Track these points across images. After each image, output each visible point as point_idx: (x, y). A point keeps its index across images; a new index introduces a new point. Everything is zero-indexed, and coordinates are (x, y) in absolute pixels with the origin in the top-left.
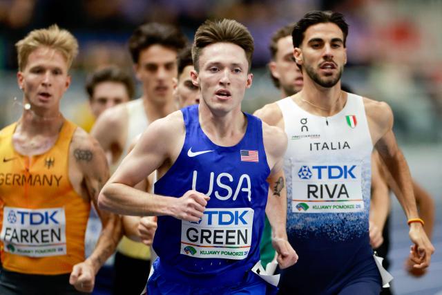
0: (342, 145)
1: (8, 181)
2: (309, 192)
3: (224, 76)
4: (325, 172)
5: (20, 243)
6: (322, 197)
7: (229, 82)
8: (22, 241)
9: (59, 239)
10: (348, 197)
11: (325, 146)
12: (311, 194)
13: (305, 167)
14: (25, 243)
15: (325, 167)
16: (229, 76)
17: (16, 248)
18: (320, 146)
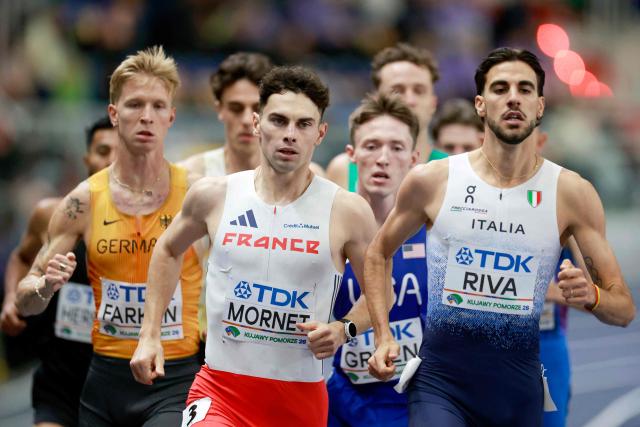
0: (514, 229)
1: (113, 249)
2: (466, 281)
3: (381, 155)
4: (490, 259)
5: (124, 324)
6: (481, 290)
7: (387, 161)
8: (127, 322)
9: (174, 319)
10: (515, 294)
11: (492, 226)
12: (468, 284)
13: (466, 249)
14: (130, 323)
15: (492, 253)
16: (387, 155)
17: (118, 329)
18: (486, 225)
